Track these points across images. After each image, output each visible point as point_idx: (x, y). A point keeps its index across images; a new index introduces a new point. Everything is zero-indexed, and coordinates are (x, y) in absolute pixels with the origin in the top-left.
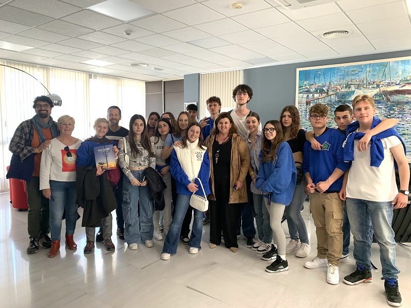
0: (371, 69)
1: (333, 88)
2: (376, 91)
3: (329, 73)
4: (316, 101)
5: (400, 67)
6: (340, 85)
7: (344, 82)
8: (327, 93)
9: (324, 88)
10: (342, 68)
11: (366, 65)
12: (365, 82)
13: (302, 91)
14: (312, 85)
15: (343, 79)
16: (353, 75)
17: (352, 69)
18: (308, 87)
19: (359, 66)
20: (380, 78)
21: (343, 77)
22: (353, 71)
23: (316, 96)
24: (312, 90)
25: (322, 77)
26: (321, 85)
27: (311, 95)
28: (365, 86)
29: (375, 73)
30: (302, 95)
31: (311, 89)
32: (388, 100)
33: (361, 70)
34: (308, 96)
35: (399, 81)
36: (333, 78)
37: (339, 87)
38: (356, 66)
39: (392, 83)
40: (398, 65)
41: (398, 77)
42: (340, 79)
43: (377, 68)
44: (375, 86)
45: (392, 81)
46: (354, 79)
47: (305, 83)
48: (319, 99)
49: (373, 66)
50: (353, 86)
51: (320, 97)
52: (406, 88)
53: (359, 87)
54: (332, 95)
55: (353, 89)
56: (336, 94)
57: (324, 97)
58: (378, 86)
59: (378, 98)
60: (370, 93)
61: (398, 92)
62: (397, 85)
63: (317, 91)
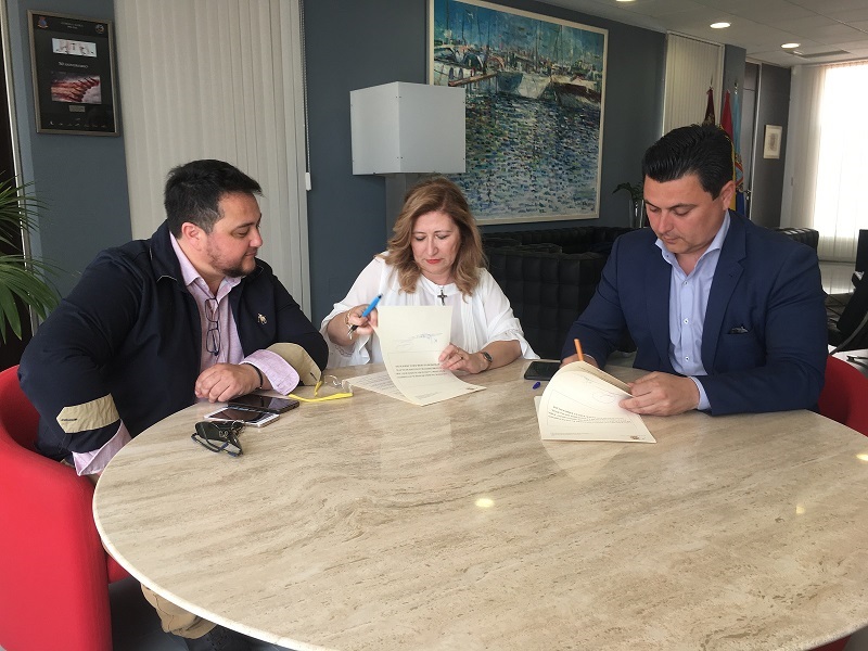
0: (542, 33)
1: (494, 59)
2: (546, 81)
3: (487, 23)
5: (572, 41)
6: (503, 57)
7: (507, 49)
8: (484, 72)
9: (479, 58)
10: (506, 18)
11: (536, 21)
12: (535, 57)
13: (439, 54)
14: (459, 43)
15: (508, 44)
16: (520, 38)
17: (518, 25)
18: (452, 47)
19: (528, 20)
20: (552, 55)
21: (511, 35)
22: (520, 29)
23: (466, 72)
24: (460, 57)
25: (475, 27)
26: (472, 46)
27: (457, 70)
28: (535, 68)
29: (546, 44)
30: (441, 65)
31: (457, 55)
32: (560, 100)
33: (528, 30)
34: (452, 70)
35: (570, 67)
36: (493, 36)
37: (500, 59)
39: (564, 68)
40: (570, 37)
41: (570, 59)
42: (503, 41)
43: (549, 33)
44: (547, 70)
45: (564, 66)
46: (522, 49)
47: (445, 34)
48: (471, 82)
49: (544, 26)
50: (519, 63)
51: (472, 79)
52: (577, 82)
53: (528, 66)
54: (492, 76)
55: (520, 69)
56: (497, 76)
57: (478, 80)
58: (549, 70)
59: (548, 97)
60: (540, 85)
61: (569, 88)
62: (569, 74)
63: (466, 61)
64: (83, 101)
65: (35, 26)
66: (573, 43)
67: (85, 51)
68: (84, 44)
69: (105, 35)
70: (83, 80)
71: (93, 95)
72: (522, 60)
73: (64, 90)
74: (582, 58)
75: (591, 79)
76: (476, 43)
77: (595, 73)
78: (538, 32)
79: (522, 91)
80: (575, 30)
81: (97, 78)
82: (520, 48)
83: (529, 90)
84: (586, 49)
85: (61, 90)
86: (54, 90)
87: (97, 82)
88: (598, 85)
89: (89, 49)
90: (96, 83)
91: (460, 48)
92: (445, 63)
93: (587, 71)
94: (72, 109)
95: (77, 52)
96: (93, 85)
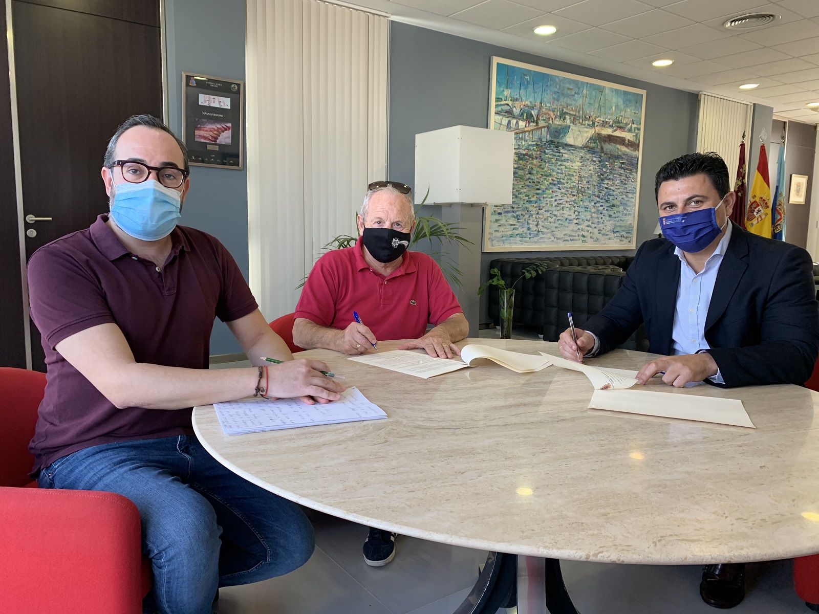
0: (588, 92)
1: (546, 114)
2: (591, 132)
3: (541, 84)
4: (521, 136)
5: (614, 99)
6: (554, 111)
7: (557, 105)
8: (537, 123)
9: (533, 112)
10: (557, 80)
11: (583, 83)
12: (581, 112)
13: (500, 109)
14: (517, 100)
15: (558, 101)
16: (568, 96)
17: (568, 86)
18: (510, 103)
19: (576, 82)
20: (596, 110)
21: (560, 94)
22: (569, 89)
23: (522, 124)
24: (516, 111)
25: (531, 87)
26: (528, 103)
27: (514, 121)
28: (581, 121)
29: (592, 101)
30: (499, 117)
31: (514, 109)
32: (602, 148)
33: (576, 90)
34: (509, 121)
35: (612, 121)
36: (546, 95)
37: (551, 113)
38: (573, 80)
39: (606, 122)
40: (612, 96)
41: (612, 114)
42: (554, 98)
43: (594, 93)
44: (591, 123)
45: (606, 120)
46: (570, 105)
47: (505, 93)
48: (525, 132)
49: (590, 87)
50: (567, 117)
51: (526, 129)
52: (618, 133)
53: (574, 119)
54: (544, 127)
55: (568, 122)
56: (547, 127)
57: (532, 130)
58: (594, 123)
59: (592, 145)
60: (585, 135)
61: (610, 139)
62: (611, 126)
63: (522, 114)
64: (218, 142)
65: (187, 85)
66: (615, 101)
67: (222, 104)
68: (221, 99)
69: (238, 92)
70: (219, 126)
71: (225, 138)
72: (570, 115)
73: (204, 133)
74: (623, 113)
75: (630, 131)
76: (531, 100)
77: (634, 126)
78: (585, 92)
79: (569, 139)
80: (617, 91)
81: (230, 125)
82: (568, 105)
83: (575, 139)
84: (627, 106)
85: (202, 133)
86: (197, 133)
87: (229, 128)
88: (636, 135)
89: (225, 103)
90: (227, 129)
91: (517, 104)
92: (503, 115)
93: (627, 124)
94: (209, 147)
95: (216, 105)
96: (226, 130)
